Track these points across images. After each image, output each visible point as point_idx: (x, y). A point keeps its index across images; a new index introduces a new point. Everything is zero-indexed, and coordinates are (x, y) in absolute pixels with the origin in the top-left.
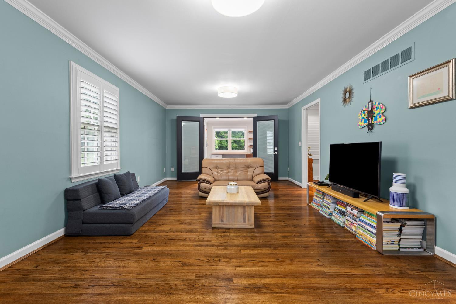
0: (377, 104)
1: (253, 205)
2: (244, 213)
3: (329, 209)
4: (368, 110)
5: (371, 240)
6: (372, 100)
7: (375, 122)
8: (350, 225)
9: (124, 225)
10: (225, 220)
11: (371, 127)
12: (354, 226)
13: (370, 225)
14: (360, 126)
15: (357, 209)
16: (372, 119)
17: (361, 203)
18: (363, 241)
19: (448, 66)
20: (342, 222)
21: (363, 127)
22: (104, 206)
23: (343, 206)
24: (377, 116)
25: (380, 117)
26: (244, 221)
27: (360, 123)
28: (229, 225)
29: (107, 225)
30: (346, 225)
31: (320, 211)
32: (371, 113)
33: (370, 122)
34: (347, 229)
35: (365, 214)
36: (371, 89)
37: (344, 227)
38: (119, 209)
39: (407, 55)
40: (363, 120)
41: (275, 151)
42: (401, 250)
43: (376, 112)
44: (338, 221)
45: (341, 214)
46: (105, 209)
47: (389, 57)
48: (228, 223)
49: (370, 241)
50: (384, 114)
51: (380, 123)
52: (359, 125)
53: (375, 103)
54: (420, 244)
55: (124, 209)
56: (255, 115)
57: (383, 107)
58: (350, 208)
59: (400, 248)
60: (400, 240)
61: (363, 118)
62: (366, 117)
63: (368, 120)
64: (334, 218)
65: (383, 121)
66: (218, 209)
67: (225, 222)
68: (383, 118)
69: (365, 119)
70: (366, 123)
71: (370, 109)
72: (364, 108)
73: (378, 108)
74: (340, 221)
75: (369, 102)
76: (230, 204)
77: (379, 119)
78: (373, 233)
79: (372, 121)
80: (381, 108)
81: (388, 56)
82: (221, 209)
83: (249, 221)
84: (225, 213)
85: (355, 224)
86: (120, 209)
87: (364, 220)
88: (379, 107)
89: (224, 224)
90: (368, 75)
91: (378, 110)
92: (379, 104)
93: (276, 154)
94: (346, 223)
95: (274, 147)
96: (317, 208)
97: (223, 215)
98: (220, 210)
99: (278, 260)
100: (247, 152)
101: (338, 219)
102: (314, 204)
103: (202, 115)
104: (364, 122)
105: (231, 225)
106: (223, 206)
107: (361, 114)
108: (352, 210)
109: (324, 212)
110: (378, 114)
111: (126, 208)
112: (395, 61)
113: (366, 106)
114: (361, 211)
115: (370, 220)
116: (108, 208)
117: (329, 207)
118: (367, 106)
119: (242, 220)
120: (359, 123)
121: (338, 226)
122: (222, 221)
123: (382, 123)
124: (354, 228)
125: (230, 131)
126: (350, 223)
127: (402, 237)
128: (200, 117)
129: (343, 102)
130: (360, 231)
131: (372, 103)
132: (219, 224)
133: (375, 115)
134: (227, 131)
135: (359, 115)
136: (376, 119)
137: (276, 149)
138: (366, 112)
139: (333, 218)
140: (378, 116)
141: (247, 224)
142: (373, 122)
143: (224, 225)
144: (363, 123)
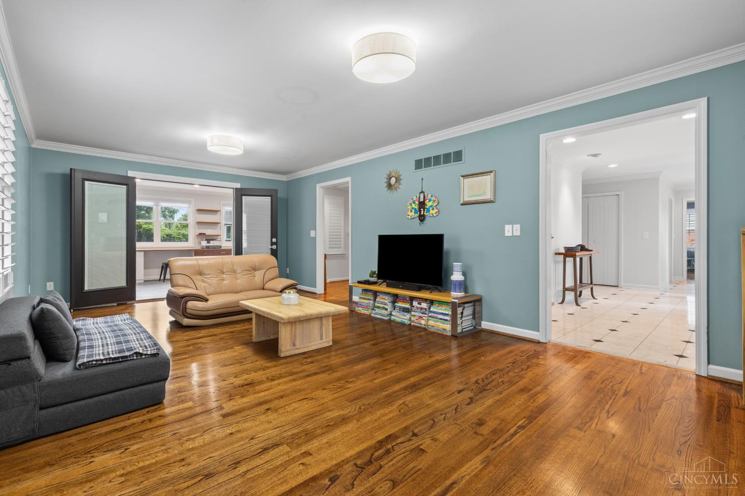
0: (429, 195)
1: (330, 314)
2: (321, 328)
3: (386, 309)
4: (419, 200)
5: (444, 327)
6: (423, 191)
7: (428, 214)
8: (417, 320)
9: (151, 386)
10: (298, 343)
11: (422, 218)
12: (423, 319)
13: (442, 314)
14: (409, 217)
15: (426, 300)
16: (424, 210)
17: (428, 294)
18: (436, 331)
19: (490, 174)
20: (406, 319)
21: (413, 218)
22: (94, 361)
23: (406, 302)
24: (429, 208)
25: (433, 209)
26: (322, 339)
27: (410, 213)
28: (304, 348)
29: (110, 396)
30: (413, 321)
31: (372, 315)
32: (422, 205)
33: (422, 214)
34: (414, 326)
35: (435, 305)
36: (422, 179)
37: (410, 324)
38: (133, 359)
39: (458, 156)
40: (413, 211)
41: (272, 244)
42: (464, 330)
43: (429, 204)
44: (402, 320)
45: (403, 311)
46: (96, 366)
47: (442, 154)
48: (302, 346)
49: (443, 329)
50: (437, 207)
51: (433, 215)
52: (408, 215)
53: (428, 195)
54: (471, 323)
55: (144, 357)
56: (238, 186)
57: (436, 200)
58: (417, 303)
59: (462, 329)
60: (462, 322)
61: (413, 208)
62: (417, 207)
63: (420, 211)
64: (395, 318)
65: (436, 213)
66: (289, 328)
67: (297, 347)
68: (435, 210)
69: (415, 209)
70: (417, 213)
71: (422, 200)
72: (415, 198)
73: (430, 200)
74: (403, 319)
75: (420, 193)
76: (314, 317)
77: (431, 212)
78: (446, 320)
79: (424, 212)
80: (434, 201)
81: (441, 152)
82: (293, 328)
83: (326, 338)
84: (298, 333)
85: (424, 318)
86: (135, 358)
87: (435, 310)
88: (432, 199)
89: (297, 349)
90: (419, 164)
91: (431, 203)
92: (432, 196)
93: (275, 248)
94: (412, 319)
95: (272, 238)
96: (367, 312)
97: (295, 336)
98: (291, 330)
99: (397, 363)
100: (193, 246)
101: (400, 317)
102: (361, 309)
103: (131, 174)
104: (415, 213)
105: (306, 347)
106: (295, 322)
107: (411, 204)
108: (419, 304)
109: (378, 314)
110: (431, 206)
111: (149, 353)
112: (447, 158)
113: (416, 197)
114: (432, 302)
115: (441, 309)
116: (104, 362)
117: (386, 307)
118: (418, 196)
119: (319, 337)
120: (408, 213)
121: (402, 324)
122: (294, 345)
123: (435, 215)
124: (423, 322)
125: (157, 206)
126: (417, 318)
127: (463, 319)
128: (127, 177)
129: (387, 187)
130: (431, 323)
131: (424, 194)
132: (291, 350)
133: (427, 207)
134: (151, 206)
135: (408, 204)
136: (428, 211)
137: (274, 240)
138: (417, 202)
139: (393, 318)
140: (431, 208)
141: (325, 342)
142: (425, 214)
143: (297, 351)
144: (413, 214)
